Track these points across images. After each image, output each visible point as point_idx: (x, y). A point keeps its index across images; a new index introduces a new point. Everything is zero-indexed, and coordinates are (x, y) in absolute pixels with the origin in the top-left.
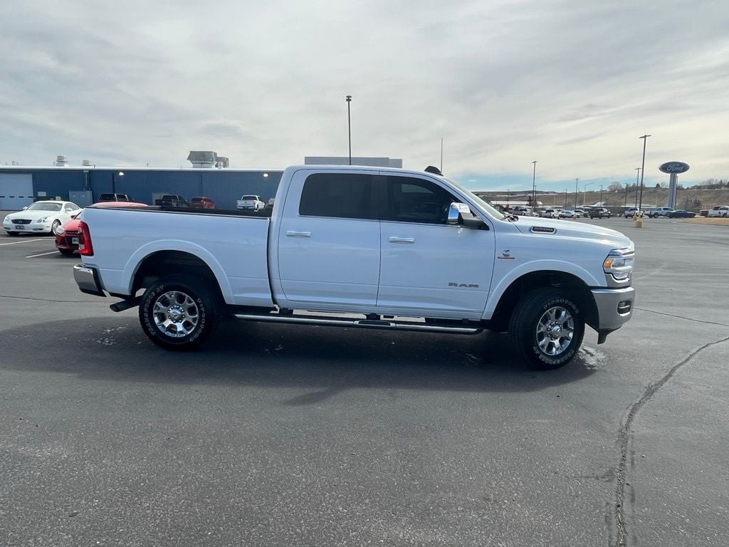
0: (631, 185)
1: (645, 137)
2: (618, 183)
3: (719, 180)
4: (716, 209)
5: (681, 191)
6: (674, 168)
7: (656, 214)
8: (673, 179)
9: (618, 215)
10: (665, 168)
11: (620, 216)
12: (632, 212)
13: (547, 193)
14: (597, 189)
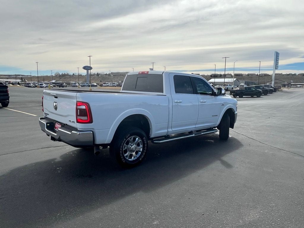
0: (64, 74)
1: (90, 56)
2: (58, 72)
3: (94, 73)
4: (105, 83)
5: (82, 77)
6: (87, 68)
7: (84, 85)
8: (88, 72)
9: (68, 86)
10: (85, 68)
11: (69, 86)
12: (75, 85)
13: (27, 76)
14: (49, 75)
